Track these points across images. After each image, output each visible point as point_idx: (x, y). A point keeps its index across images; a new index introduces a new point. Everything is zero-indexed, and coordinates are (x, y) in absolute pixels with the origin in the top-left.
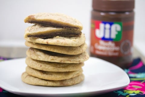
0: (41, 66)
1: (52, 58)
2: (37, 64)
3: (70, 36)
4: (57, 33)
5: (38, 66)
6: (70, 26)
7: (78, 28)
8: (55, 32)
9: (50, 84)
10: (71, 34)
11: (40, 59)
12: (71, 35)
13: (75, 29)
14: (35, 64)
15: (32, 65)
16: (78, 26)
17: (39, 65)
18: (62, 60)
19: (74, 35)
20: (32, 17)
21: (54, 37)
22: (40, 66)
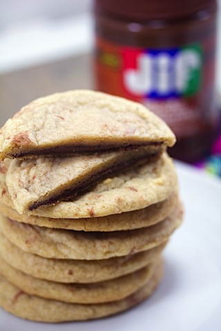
0: (71, 273)
1: (105, 250)
2: (56, 267)
3: (136, 166)
4: (105, 171)
5: (62, 275)
6: (139, 142)
7: (162, 143)
8: (100, 170)
9: (103, 312)
10: (140, 158)
11: (65, 256)
12: (140, 163)
13: (153, 147)
14: (47, 266)
15: (39, 271)
16: (162, 139)
17: (62, 270)
18: (134, 248)
19: (146, 160)
20: (23, 143)
21: (99, 185)
22: (66, 272)
